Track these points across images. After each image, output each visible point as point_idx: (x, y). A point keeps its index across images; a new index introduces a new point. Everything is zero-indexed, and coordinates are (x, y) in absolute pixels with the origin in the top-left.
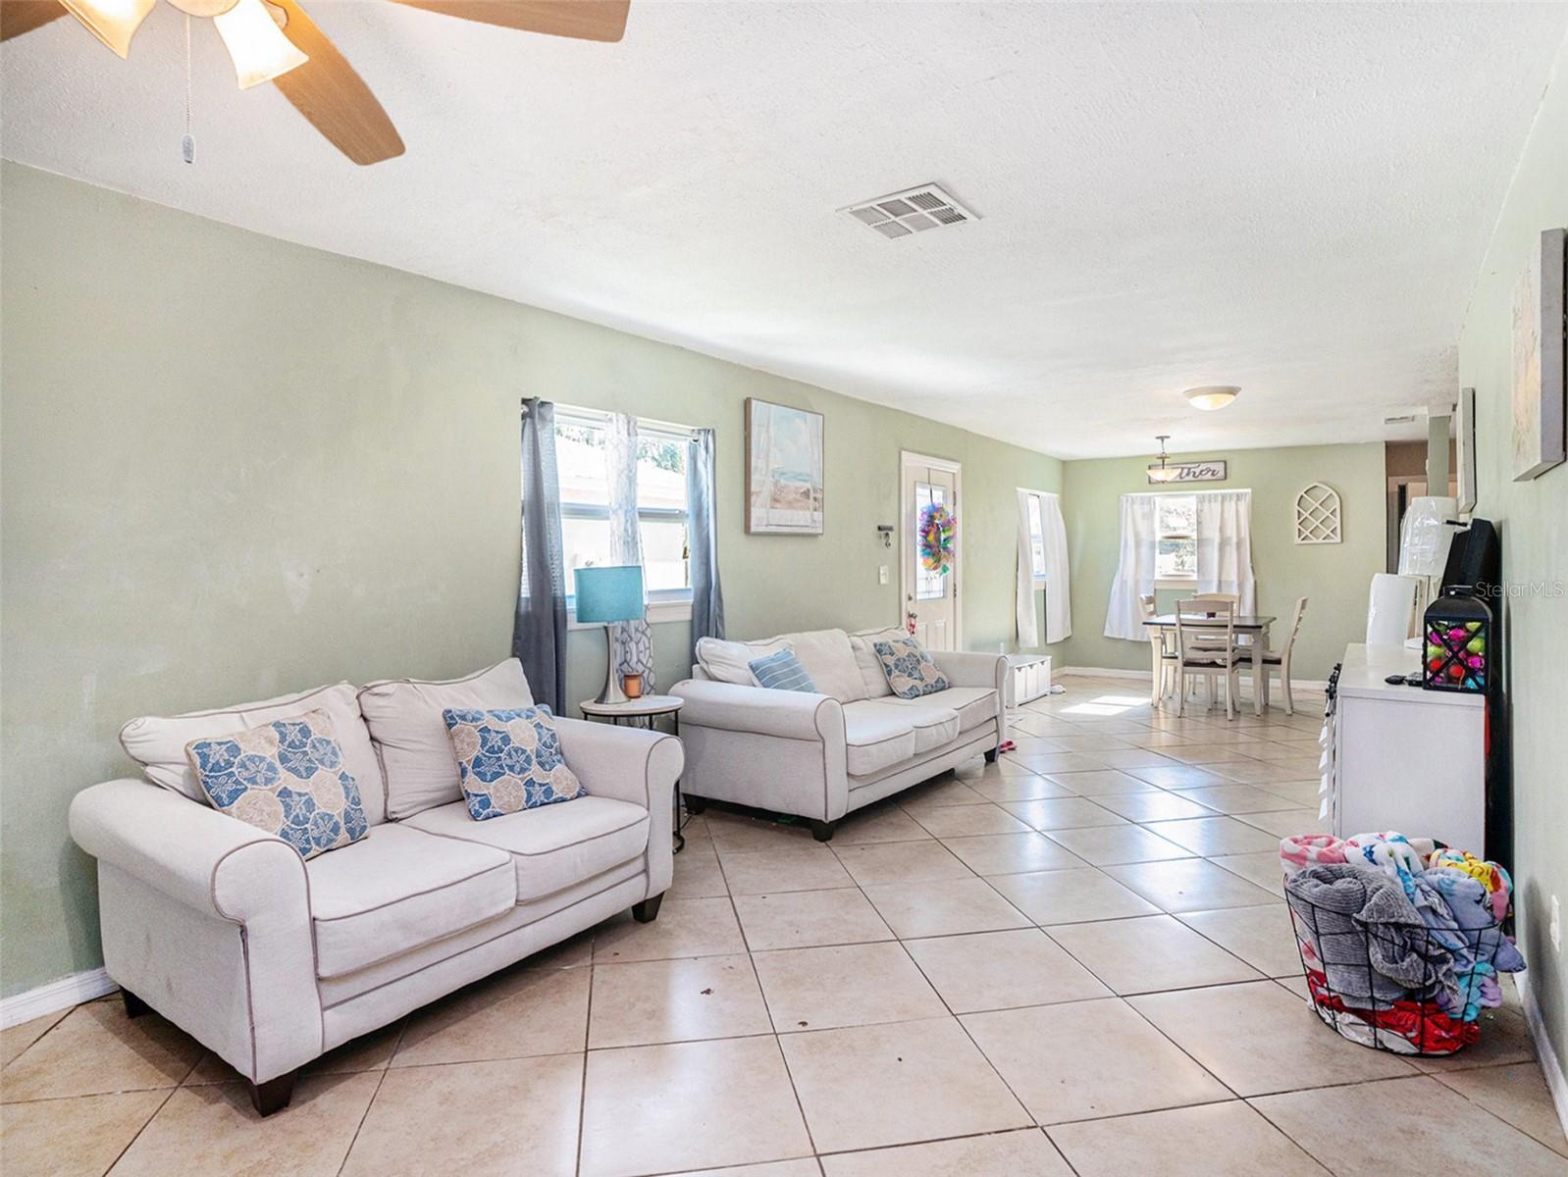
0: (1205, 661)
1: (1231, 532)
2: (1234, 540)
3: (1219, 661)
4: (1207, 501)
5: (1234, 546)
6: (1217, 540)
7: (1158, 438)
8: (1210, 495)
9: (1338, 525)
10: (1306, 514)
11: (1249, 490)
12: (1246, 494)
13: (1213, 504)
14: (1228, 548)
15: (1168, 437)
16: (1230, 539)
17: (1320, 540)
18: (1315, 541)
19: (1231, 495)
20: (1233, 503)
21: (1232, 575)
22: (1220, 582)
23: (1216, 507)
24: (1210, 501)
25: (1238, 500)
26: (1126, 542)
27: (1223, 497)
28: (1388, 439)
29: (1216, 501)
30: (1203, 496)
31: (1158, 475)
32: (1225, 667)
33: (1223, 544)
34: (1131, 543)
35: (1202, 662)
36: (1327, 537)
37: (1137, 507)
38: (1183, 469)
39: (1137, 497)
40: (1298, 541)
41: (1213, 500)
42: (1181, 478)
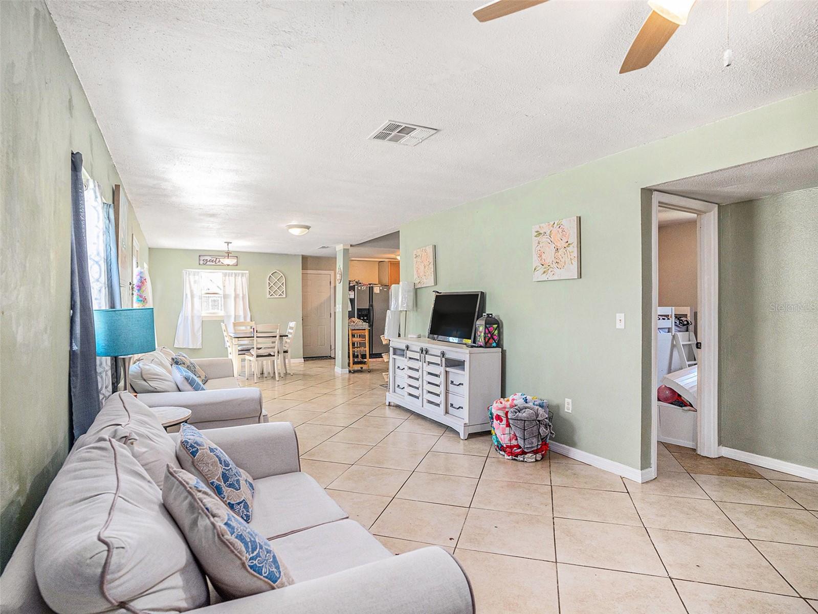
0: (266, 354)
1: (240, 292)
2: (241, 295)
3: (272, 354)
4: (227, 275)
5: (241, 298)
6: (233, 295)
7: (225, 242)
8: (229, 273)
9: (284, 289)
10: (272, 284)
11: (248, 272)
12: (246, 273)
13: (230, 277)
14: (238, 299)
15: (231, 243)
16: (239, 295)
17: (277, 296)
19: (239, 274)
20: (240, 277)
21: (241, 313)
22: (235, 316)
23: (232, 279)
24: (229, 276)
25: (242, 276)
26: (186, 295)
27: (236, 275)
28: (303, 254)
29: (232, 276)
30: (226, 273)
31: (227, 261)
32: (274, 356)
33: (236, 297)
34: (189, 296)
35: (264, 354)
36: (280, 295)
37: (191, 277)
38: (217, 258)
39: (191, 271)
40: (268, 296)
41: (230, 275)
42: (216, 263)
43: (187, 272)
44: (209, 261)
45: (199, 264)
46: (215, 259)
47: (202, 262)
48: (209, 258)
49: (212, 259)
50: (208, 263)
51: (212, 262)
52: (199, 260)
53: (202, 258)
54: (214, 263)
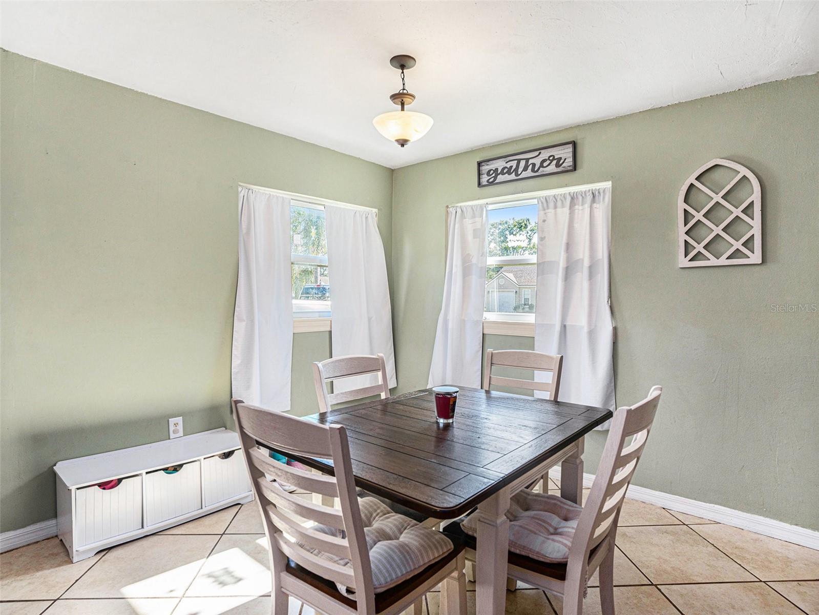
4: (551, 205)
5: (586, 271)
6: (562, 263)
8: (555, 196)
9: (757, 231)
10: (699, 216)
11: (608, 185)
12: (604, 191)
13: (559, 209)
14: (577, 274)
16: (579, 260)
17: (723, 261)
18: (713, 261)
19: (583, 194)
20: (586, 205)
21: (581, 318)
22: (564, 327)
23: (563, 213)
24: (555, 206)
25: (593, 200)
26: (452, 268)
27: (574, 198)
29: (563, 204)
30: (547, 198)
33: (570, 269)
34: (458, 269)
36: (737, 254)
37: (468, 221)
38: (519, 161)
39: (466, 207)
40: (684, 262)
41: (559, 203)
42: (517, 175)
43: (459, 211)
44: (502, 173)
45: (479, 184)
46: (514, 164)
47: (485, 179)
48: (500, 164)
49: (508, 165)
50: (500, 178)
51: (509, 173)
52: (479, 174)
53: (485, 168)
54: (513, 176)
